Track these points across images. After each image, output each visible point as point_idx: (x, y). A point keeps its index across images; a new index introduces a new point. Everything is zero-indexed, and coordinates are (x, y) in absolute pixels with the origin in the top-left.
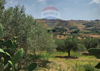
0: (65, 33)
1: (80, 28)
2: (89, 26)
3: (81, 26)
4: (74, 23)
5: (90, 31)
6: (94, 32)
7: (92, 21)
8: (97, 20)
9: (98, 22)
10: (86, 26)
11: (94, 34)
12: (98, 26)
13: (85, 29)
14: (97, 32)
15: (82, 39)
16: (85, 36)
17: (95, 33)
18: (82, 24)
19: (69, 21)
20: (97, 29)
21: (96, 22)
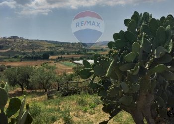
2: (2, 47)
6: (11, 57)
7: (5, 38)
8: (14, 37)
9: (16, 41)
11: (12, 61)
12: (17, 47)
14: (16, 57)
17: (13, 59)
20: (16, 52)
21: (13, 40)
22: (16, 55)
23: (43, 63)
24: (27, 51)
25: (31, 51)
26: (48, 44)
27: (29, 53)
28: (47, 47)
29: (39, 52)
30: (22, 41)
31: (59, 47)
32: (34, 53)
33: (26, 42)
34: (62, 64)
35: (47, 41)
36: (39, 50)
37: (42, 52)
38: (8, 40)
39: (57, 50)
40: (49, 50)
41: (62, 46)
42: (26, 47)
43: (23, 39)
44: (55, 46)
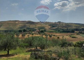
0: (34, 32)
1: (47, 28)
2: (54, 27)
3: (48, 26)
4: (42, 24)
5: (54, 31)
6: (57, 31)
7: (55, 22)
8: (59, 22)
9: (60, 24)
10: (51, 26)
12: (60, 27)
13: (50, 29)
14: (59, 31)
15: (46, 37)
16: (49, 35)
18: (48, 25)
19: (38, 22)
21: (59, 23)
22: (59, 30)
23: (70, 34)
24: (64, 28)
25: (66, 28)
26: (75, 25)
27: (65, 29)
28: (74, 27)
29: (70, 29)
30: (63, 24)
31: (81, 27)
32: (67, 29)
33: (64, 24)
34: (81, 36)
35: (75, 23)
36: (70, 28)
37: (71, 29)
38: (57, 23)
39: (80, 28)
40: (75, 28)
41: (83, 26)
42: (64, 27)
43: (63, 23)
44: (79, 26)
